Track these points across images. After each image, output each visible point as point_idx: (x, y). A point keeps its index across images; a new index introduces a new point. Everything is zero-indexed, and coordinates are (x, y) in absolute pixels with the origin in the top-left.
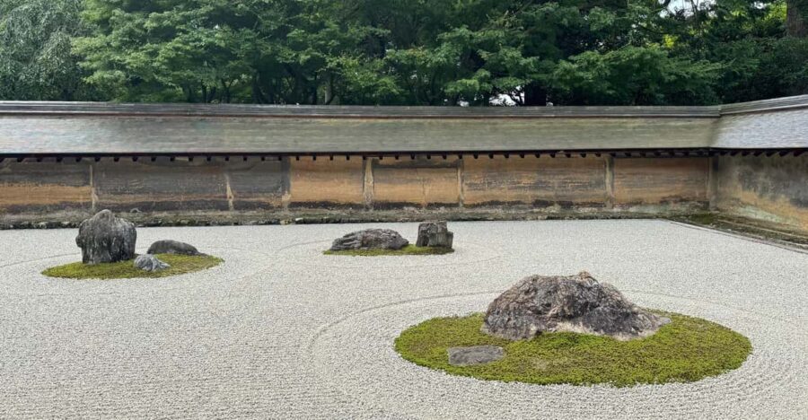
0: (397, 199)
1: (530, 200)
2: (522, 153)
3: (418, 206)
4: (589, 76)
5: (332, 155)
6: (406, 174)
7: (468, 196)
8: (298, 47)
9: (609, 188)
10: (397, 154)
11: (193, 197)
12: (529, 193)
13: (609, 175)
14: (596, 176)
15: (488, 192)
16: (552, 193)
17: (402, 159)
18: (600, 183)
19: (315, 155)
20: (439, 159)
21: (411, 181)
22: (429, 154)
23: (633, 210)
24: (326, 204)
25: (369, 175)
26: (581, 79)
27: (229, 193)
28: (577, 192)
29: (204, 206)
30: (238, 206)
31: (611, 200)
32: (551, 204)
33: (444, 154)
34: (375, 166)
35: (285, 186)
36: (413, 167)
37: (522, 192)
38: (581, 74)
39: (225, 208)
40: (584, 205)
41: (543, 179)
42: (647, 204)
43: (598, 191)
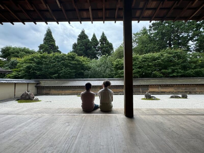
0: (164, 91)
1: (184, 92)
2: (183, 85)
3: (167, 92)
4: (192, 73)
5: (155, 85)
6: (165, 88)
7: (175, 91)
8: (149, 70)
9: (196, 90)
10: (165, 85)
11: (136, 91)
12: (184, 90)
13: (196, 88)
14: (194, 88)
15: (178, 90)
16: (187, 90)
17: (163, 86)
18: (195, 89)
19: (153, 85)
20: (171, 85)
21: (166, 89)
22: (169, 85)
23: (201, 93)
24: (154, 92)
25: (160, 88)
26: (190, 73)
27: (141, 90)
28: (191, 90)
29: (138, 92)
30: (142, 92)
31: (197, 91)
32: (188, 92)
33: (172, 85)
34: (161, 87)
35: (148, 89)
36: (166, 87)
37: (183, 90)
38: (191, 73)
39: (140, 92)
40: (193, 92)
41: (186, 88)
42: (203, 92)
43: (195, 90)
